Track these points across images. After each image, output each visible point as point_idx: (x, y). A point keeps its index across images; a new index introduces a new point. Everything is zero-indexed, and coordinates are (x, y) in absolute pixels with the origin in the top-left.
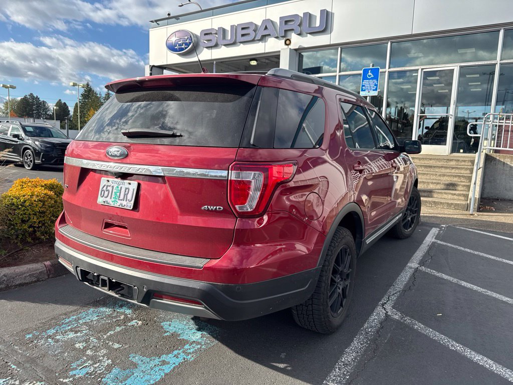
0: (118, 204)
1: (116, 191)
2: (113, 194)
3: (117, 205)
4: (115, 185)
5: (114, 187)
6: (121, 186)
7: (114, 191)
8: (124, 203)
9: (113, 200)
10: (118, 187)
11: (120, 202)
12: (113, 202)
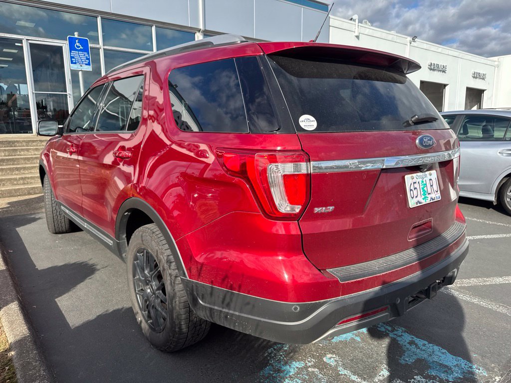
0: (429, 199)
1: (422, 186)
2: (421, 190)
3: (428, 202)
4: (420, 180)
5: (420, 183)
6: (425, 179)
7: (421, 187)
8: (433, 196)
9: (423, 197)
10: (423, 182)
11: (429, 197)
12: (423, 199)
